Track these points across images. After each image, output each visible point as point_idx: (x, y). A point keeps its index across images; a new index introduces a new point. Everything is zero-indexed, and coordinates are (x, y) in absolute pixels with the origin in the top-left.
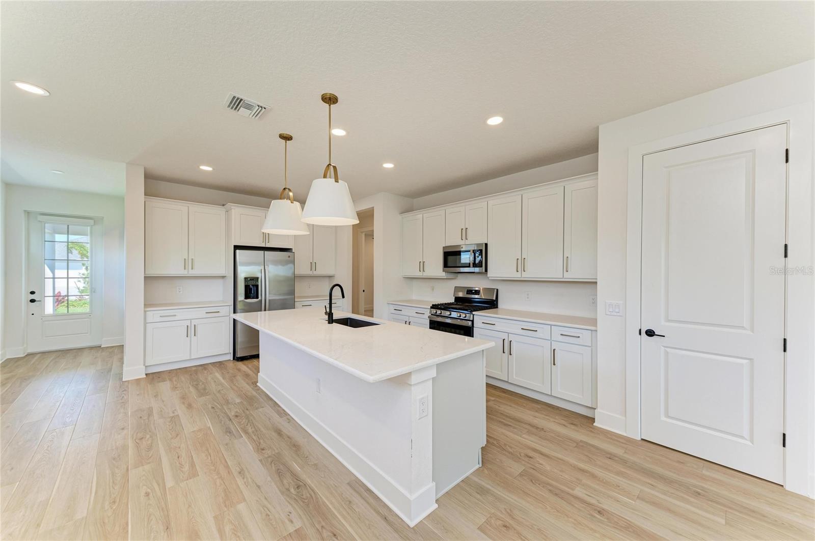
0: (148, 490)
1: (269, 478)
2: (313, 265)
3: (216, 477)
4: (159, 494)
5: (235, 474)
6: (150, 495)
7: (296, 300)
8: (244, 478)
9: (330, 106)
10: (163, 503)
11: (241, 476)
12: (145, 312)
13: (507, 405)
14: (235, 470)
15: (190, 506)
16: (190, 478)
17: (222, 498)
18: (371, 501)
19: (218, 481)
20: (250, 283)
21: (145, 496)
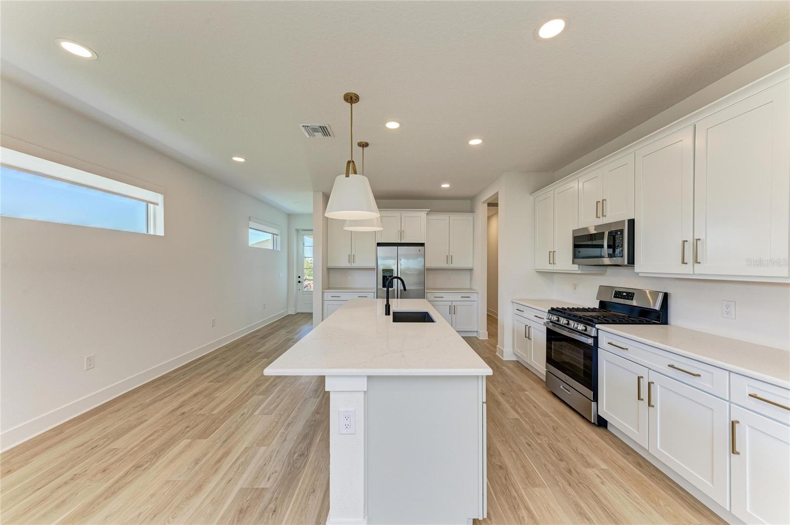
2: (449, 258)
3: (276, 420)
7: (426, 291)
8: (285, 429)
9: (351, 105)
12: (323, 293)
13: (622, 486)
14: (288, 421)
16: (267, 414)
17: (263, 436)
19: (274, 424)
20: (387, 274)
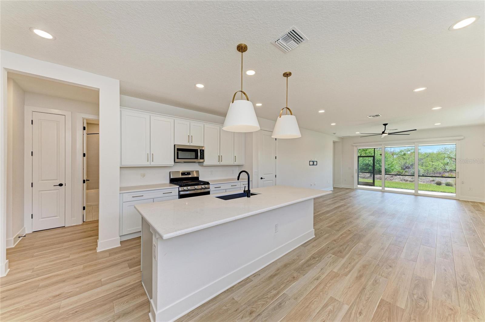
0: (358, 316)
1: (315, 267)
3: (326, 288)
4: (355, 307)
5: (319, 281)
6: (360, 311)
8: (320, 276)
10: (357, 300)
11: (319, 278)
14: (316, 283)
15: (350, 288)
16: (336, 299)
17: (336, 278)
18: (310, 243)
19: (328, 285)
21: (362, 314)
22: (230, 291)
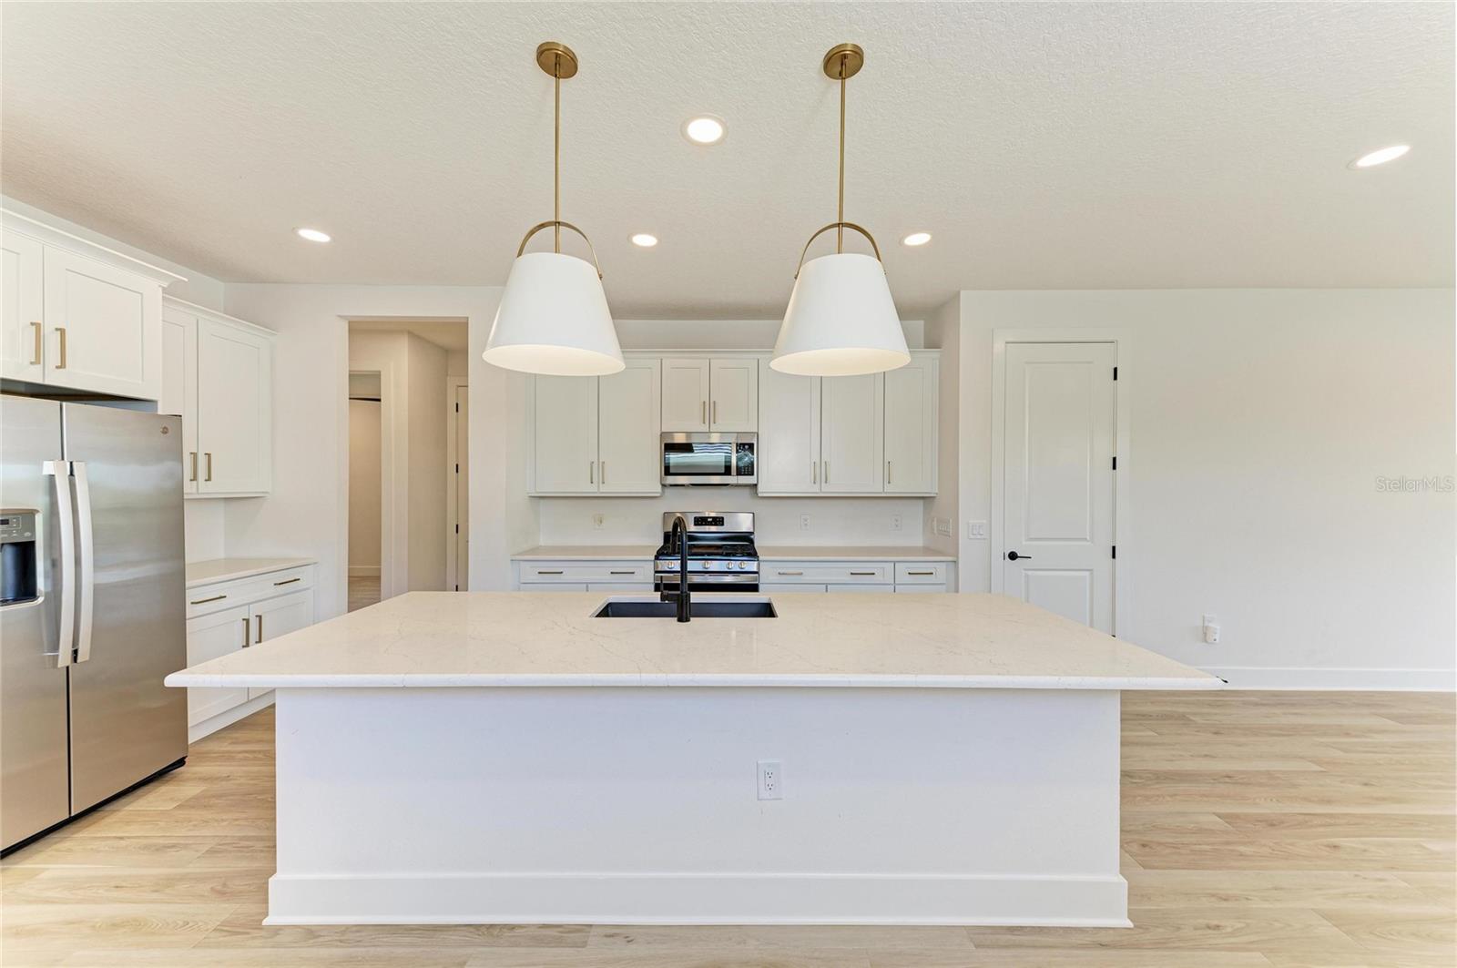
2: (201, 463)
22: (492, 935)
